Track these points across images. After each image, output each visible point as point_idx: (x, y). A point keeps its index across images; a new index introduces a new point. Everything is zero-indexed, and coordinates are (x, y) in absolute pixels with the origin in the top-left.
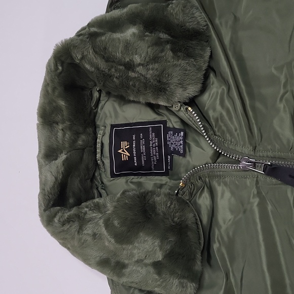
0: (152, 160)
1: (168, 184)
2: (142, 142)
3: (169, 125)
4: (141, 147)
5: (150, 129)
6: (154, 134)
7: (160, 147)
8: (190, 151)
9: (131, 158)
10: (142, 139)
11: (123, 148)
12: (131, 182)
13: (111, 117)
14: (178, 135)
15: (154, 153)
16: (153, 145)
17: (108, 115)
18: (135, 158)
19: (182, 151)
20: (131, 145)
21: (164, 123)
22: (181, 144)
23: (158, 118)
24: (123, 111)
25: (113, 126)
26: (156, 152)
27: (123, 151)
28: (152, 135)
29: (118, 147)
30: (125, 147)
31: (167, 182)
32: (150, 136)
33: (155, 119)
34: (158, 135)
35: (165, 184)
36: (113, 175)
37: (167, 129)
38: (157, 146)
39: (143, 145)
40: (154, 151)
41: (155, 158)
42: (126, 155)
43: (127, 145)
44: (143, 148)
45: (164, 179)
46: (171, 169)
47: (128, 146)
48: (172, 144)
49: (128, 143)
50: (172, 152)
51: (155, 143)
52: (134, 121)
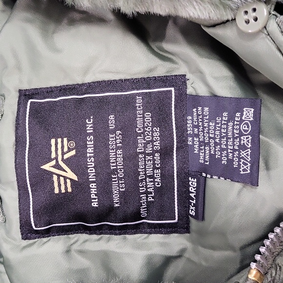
0: (142, 190)
1: (187, 255)
2: (115, 139)
3: (194, 87)
4: (112, 155)
5: (139, 100)
6: (148, 115)
7: (165, 153)
8: (268, 168)
9: (80, 186)
10: (114, 132)
11: (56, 158)
12: (81, 252)
13: (19, 68)
14: (231, 118)
15: (149, 172)
16: (145, 147)
17: (11, 62)
18: (93, 185)
19: (245, 169)
20: (81, 148)
21: (179, 82)
22: (243, 147)
23: (162, 69)
24: (56, 50)
25: (25, 95)
26: (155, 168)
27: (57, 166)
28: (144, 120)
29: (41, 154)
30: (63, 154)
31: (183, 251)
32: (139, 121)
33: (151, 70)
34: (161, 120)
35: (179, 257)
36: (28, 232)
37: (187, 102)
38: (157, 151)
39: (118, 148)
40: (148, 166)
41: (150, 185)
42: (65, 178)
43: (70, 150)
44: (116, 158)
45: (175, 242)
46: (200, 216)
47: (73, 153)
48: (203, 144)
49: (73, 144)
50: (204, 169)
51: (152, 141)
52: (89, 79)
